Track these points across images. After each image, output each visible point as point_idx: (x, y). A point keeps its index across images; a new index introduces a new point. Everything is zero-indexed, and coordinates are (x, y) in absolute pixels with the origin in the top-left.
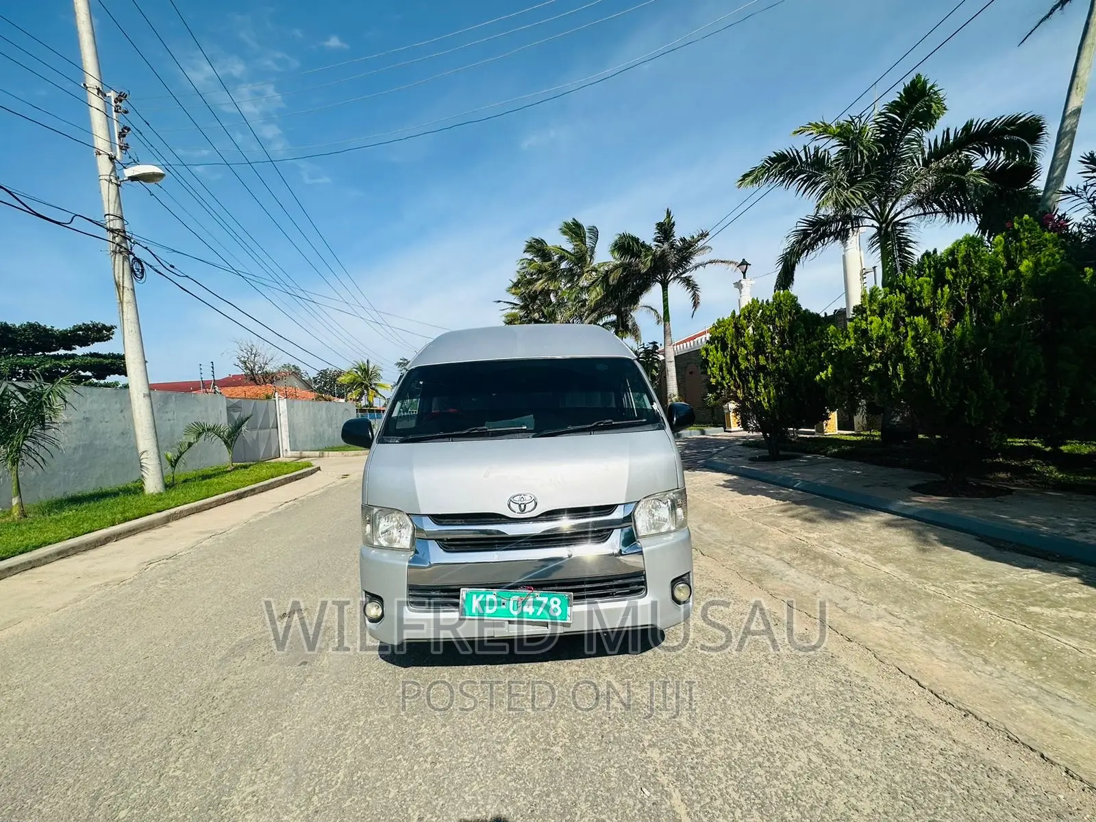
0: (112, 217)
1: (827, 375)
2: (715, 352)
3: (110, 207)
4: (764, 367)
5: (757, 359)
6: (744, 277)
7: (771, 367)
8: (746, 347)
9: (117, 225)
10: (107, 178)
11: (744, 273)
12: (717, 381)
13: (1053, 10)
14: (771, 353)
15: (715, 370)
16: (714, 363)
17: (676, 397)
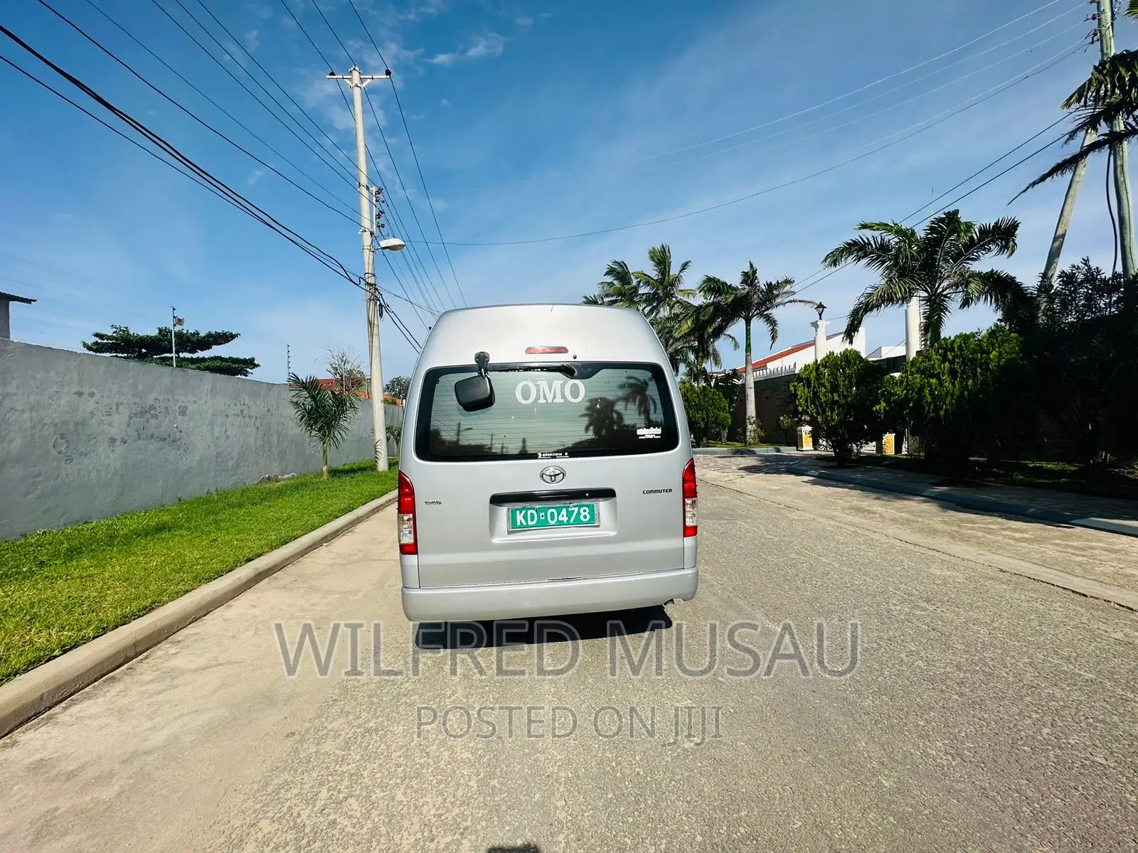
0: (370, 275)
1: (880, 407)
2: (803, 388)
3: (369, 269)
4: (837, 401)
5: (833, 396)
6: (820, 319)
7: (842, 401)
8: (825, 387)
9: (371, 280)
10: (369, 248)
11: (820, 315)
12: (803, 409)
13: (1028, 188)
14: (843, 392)
15: (802, 402)
16: (802, 396)
17: (754, 419)
